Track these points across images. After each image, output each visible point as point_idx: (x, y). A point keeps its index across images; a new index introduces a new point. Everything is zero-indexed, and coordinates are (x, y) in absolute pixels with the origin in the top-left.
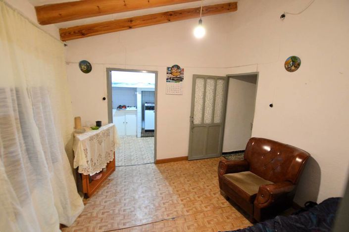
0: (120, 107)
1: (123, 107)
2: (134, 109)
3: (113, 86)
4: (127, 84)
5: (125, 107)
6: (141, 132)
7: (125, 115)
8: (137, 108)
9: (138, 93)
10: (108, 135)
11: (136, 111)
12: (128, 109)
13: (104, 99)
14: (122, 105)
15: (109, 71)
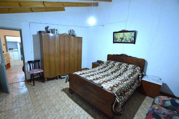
0: (10, 49)
1: (11, 49)
2: (17, 50)
3: (7, 41)
4: (12, 40)
5: (13, 49)
6: (21, 58)
7: (13, 52)
9: (18, 44)
10: (7, 55)
12: (14, 50)
13: (4, 45)
14: (11, 48)
15: (5, 36)
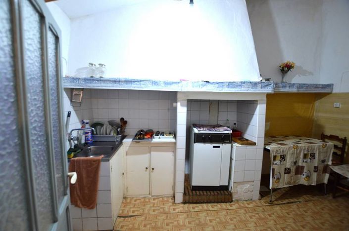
1: (146, 134)
2: (169, 139)
7: (150, 152)
8: (175, 137)
9: (179, 104)
11: (175, 144)
